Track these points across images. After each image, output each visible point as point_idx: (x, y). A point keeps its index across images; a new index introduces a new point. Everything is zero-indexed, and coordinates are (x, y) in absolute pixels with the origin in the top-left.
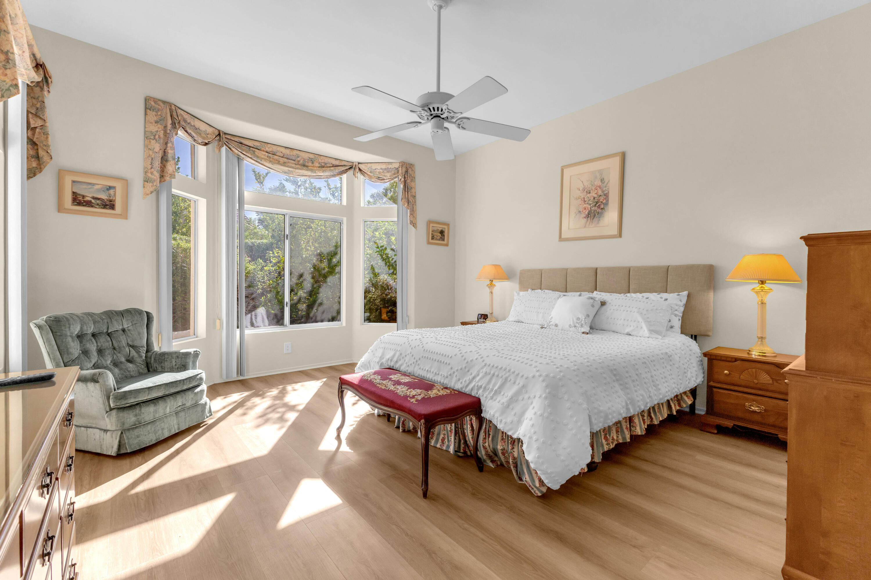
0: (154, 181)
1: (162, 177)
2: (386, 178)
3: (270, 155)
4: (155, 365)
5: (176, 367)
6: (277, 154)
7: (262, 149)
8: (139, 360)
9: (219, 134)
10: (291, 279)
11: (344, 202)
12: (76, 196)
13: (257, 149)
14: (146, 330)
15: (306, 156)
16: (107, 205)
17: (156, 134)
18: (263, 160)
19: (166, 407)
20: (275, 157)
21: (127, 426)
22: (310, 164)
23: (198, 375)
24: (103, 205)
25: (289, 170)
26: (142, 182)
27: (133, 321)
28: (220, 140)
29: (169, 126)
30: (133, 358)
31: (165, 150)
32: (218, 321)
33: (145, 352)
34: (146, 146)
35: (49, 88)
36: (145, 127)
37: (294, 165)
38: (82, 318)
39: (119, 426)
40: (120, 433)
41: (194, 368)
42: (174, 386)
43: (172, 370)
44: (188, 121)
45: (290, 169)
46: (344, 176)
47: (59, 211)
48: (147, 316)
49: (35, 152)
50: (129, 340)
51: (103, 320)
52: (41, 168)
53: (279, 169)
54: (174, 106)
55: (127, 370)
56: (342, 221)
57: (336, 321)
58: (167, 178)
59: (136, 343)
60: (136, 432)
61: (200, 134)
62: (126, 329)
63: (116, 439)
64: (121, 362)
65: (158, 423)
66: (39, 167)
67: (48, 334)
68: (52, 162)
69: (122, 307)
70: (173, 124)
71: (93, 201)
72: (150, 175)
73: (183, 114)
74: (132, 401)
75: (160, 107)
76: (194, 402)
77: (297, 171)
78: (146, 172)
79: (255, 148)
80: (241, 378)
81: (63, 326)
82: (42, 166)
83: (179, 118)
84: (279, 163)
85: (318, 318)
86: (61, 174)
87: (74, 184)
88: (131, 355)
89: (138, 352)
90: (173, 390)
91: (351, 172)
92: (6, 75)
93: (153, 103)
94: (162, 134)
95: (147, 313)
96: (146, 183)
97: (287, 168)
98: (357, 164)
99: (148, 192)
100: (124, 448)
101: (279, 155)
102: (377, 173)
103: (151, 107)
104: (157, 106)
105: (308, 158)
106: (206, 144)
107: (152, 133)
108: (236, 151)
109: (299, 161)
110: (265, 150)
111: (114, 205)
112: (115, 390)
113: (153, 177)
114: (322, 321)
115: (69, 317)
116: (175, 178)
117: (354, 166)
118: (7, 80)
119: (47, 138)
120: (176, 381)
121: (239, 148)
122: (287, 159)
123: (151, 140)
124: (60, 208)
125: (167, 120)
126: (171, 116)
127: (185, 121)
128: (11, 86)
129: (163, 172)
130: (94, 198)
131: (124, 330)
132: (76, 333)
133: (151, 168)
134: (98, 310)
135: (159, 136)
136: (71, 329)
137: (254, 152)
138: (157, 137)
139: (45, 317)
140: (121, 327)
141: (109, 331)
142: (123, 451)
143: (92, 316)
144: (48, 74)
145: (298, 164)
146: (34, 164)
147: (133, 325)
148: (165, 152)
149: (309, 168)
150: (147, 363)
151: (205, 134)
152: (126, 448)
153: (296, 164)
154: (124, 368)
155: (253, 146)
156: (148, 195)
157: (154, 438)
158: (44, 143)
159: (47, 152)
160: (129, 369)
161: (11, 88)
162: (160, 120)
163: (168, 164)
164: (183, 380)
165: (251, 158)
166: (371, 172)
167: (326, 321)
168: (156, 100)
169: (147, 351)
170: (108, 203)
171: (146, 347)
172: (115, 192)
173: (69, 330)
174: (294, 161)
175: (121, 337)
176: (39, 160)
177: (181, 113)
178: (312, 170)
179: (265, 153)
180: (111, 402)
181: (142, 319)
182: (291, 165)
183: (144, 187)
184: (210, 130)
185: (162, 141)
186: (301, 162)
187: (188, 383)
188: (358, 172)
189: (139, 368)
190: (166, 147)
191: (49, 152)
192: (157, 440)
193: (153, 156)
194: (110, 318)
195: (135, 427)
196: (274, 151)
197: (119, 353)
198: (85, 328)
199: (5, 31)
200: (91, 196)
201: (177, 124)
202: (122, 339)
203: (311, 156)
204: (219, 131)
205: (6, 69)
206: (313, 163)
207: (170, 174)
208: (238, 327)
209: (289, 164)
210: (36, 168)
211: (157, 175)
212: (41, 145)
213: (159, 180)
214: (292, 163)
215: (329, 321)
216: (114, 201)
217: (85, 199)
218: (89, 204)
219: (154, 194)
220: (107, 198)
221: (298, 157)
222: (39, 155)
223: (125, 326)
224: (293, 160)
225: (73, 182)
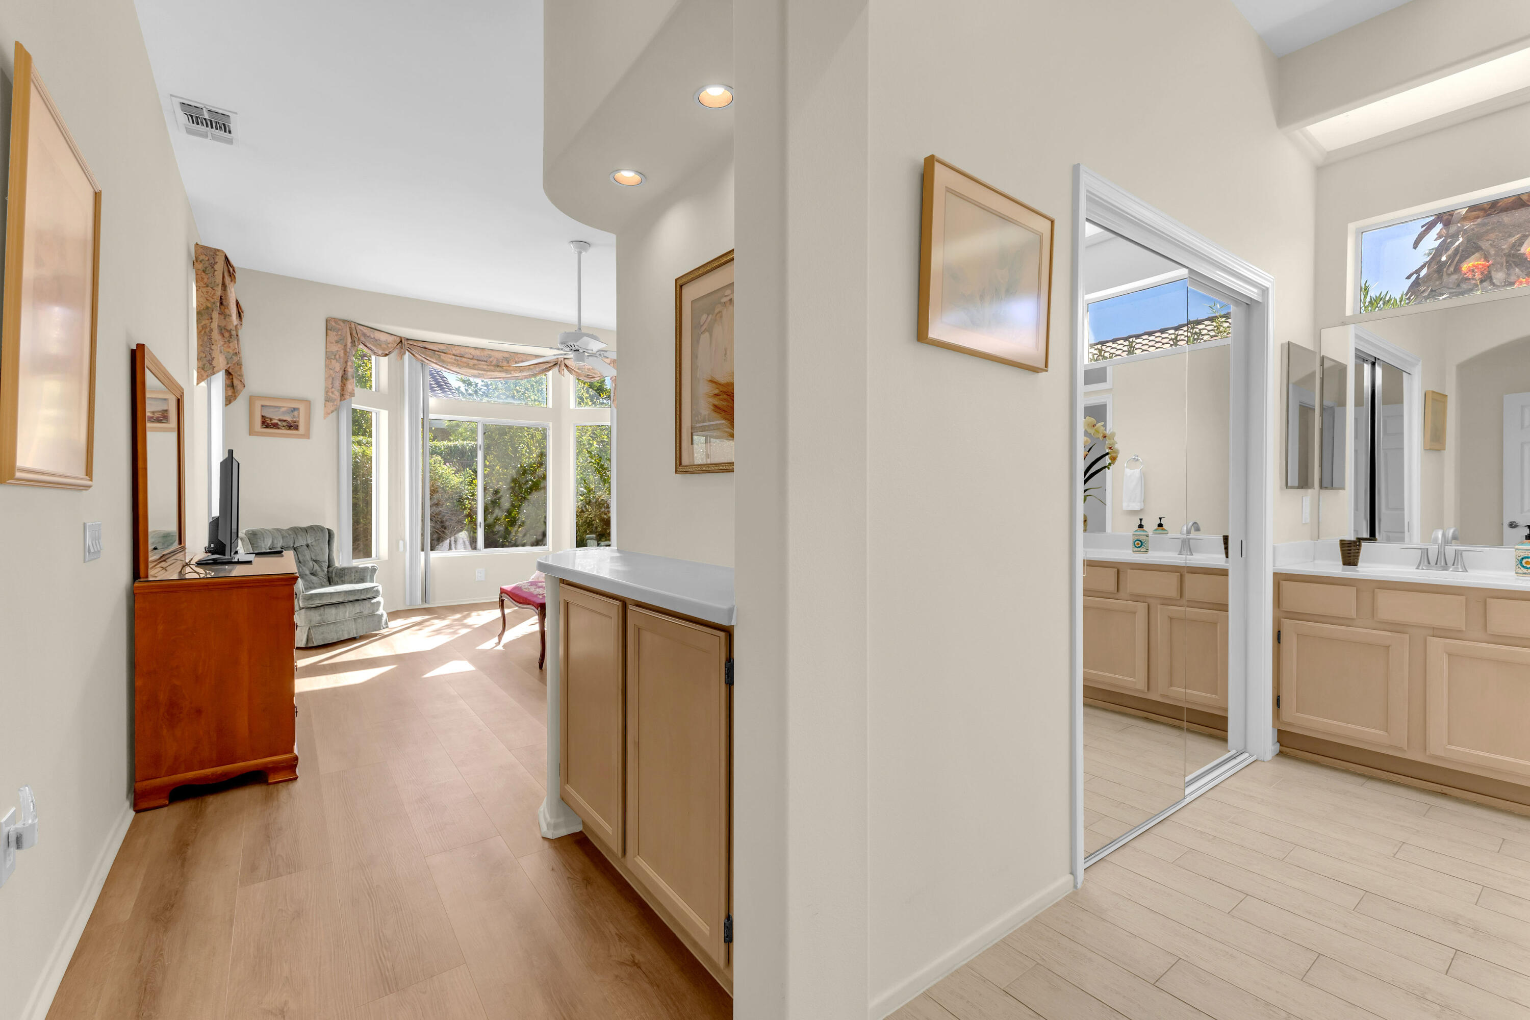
0: (335, 400)
1: (342, 395)
2: (596, 376)
3: (457, 358)
4: (335, 579)
5: (355, 581)
6: (465, 356)
7: (449, 352)
8: (321, 574)
9: (401, 341)
10: (485, 496)
11: (550, 405)
12: (264, 419)
13: (443, 352)
14: (327, 546)
15: (499, 356)
16: (292, 426)
17: (336, 354)
18: (449, 364)
19: (346, 612)
20: (464, 360)
21: (313, 624)
22: (505, 364)
23: (374, 587)
24: (288, 426)
25: (479, 374)
26: (323, 401)
27: (316, 537)
28: (402, 348)
29: (349, 345)
30: (316, 571)
31: (345, 368)
32: (401, 543)
33: (327, 567)
34: (327, 366)
35: (241, 321)
36: (326, 348)
37: (485, 367)
38: (273, 533)
39: (307, 623)
40: (308, 628)
41: (372, 581)
42: (352, 594)
43: (351, 582)
44: (368, 335)
45: (480, 372)
46: (550, 374)
47: (250, 434)
48: (329, 533)
49: (230, 381)
50: (312, 555)
51: (289, 535)
52: (235, 396)
53: (466, 372)
54: (353, 324)
55: (312, 582)
56: (548, 426)
57: (541, 545)
58: (347, 397)
59: (318, 558)
60: (321, 629)
61: (380, 345)
62: (310, 544)
63: (305, 633)
64: (306, 575)
65: (339, 625)
66: (233, 395)
67: (248, 545)
68: (245, 390)
69: (305, 524)
70: (353, 342)
71: (279, 423)
72: (330, 394)
73: (362, 329)
74: (318, 602)
75: (340, 327)
76: (371, 611)
77: (489, 373)
78: (327, 392)
79: (440, 352)
80: (426, 606)
81: (260, 539)
82: (236, 394)
83: (359, 335)
84: (468, 366)
85: (519, 542)
86: (252, 399)
87: (263, 408)
88: (315, 569)
89: (321, 567)
90: (352, 598)
91: (556, 369)
92: (230, 347)
93: (333, 324)
94: (342, 353)
95: (328, 530)
96: (327, 402)
97: (477, 372)
98: (563, 360)
99: (329, 412)
100: (311, 642)
101: (468, 357)
102: (587, 371)
103: (332, 328)
104: (338, 326)
105: (502, 358)
106: (386, 355)
107: (332, 352)
108: (420, 357)
109: (491, 362)
110: (451, 353)
111: (298, 426)
112: (303, 593)
113: (333, 396)
114: (524, 545)
115: (263, 532)
116: (354, 396)
117: (559, 363)
118: (231, 351)
119: (241, 368)
120: (355, 590)
121: (422, 354)
122: (478, 360)
123: (332, 360)
124: (252, 432)
125: (347, 339)
126: (351, 334)
127: (364, 335)
128: (233, 355)
129: (343, 390)
130: (280, 420)
131: (308, 546)
132: (269, 545)
133: (332, 388)
134: (285, 527)
135: (339, 355)
136: (265, 542)
137: (440, 356)
138: (337, 356)
139: (244, 531)
140: (305, 543)
141: (295, 547)
142: (310, 645)
143: (280, 532)
144: (241, 309)
145: (490, 365)
146: (230, 393)
147: (315, 541)
148: (345, 371)
149: (504, 368)
150: (329, 578)
151: (386, 344)
152: (313, 643)
153: (488, 366)
154: (308, 579)
155: (438, 349)
156: (329, 414)
157: (336, 638)
158: (239, 373)
159: (241, 381)
160: (313, 581)
161: (233, 356)
162: (341, 340)
163: (348, 382)
164: (361, 590)
165: (436, 363)
166: (579, 369)
167: (528, 546)
168: (336, 320)
169: (329, 567)
170: (292, 424)
171: (327, 562)
172: (299, 413)
173: (264, 542)
174: (486, 362)
175: (306, 552)
176: (234, 388)
177: (361, 328)
178: (506, 371)
179: (451, 356)
180: (300, 602)
181: (324, 536)
182: (482, 366)
183: (325, 406)
184: (391, 339)
185: (342, 360)
186: (494, 362)
187: (365, 593)
188: (563, 370)
189: (321, 581)
190: (346, 366)
191: (242, 381)
192: (338, 639)
193: (333, 376)
194: (296, 534)
195: (319, 625)
196: (463, 353)
197: (304, 566)
198: (275, 542)
199: (229, 315)
200: (277, 418)
201: (356, 342)
202: (306, 554)
203: (506, 355)
204: (401, 337)
205: (229, 343)
206: (508, 362)
207: (350, 393)
208: (422, 550)
209: (480, 366)
210: (232, 396)
211: (337, 394)
212: (236, 375)
213: (339, 399)
214: (483, 365)
215: (532, 545)
216: (298, 422)
217: (272, 422)
218: (275, 426)
219: (335, 414)
220: (292, 419)
221: (490, 357)
222: (234, 384)
223: (309, 542)
224: (484, 361)
225: (262, 406)
